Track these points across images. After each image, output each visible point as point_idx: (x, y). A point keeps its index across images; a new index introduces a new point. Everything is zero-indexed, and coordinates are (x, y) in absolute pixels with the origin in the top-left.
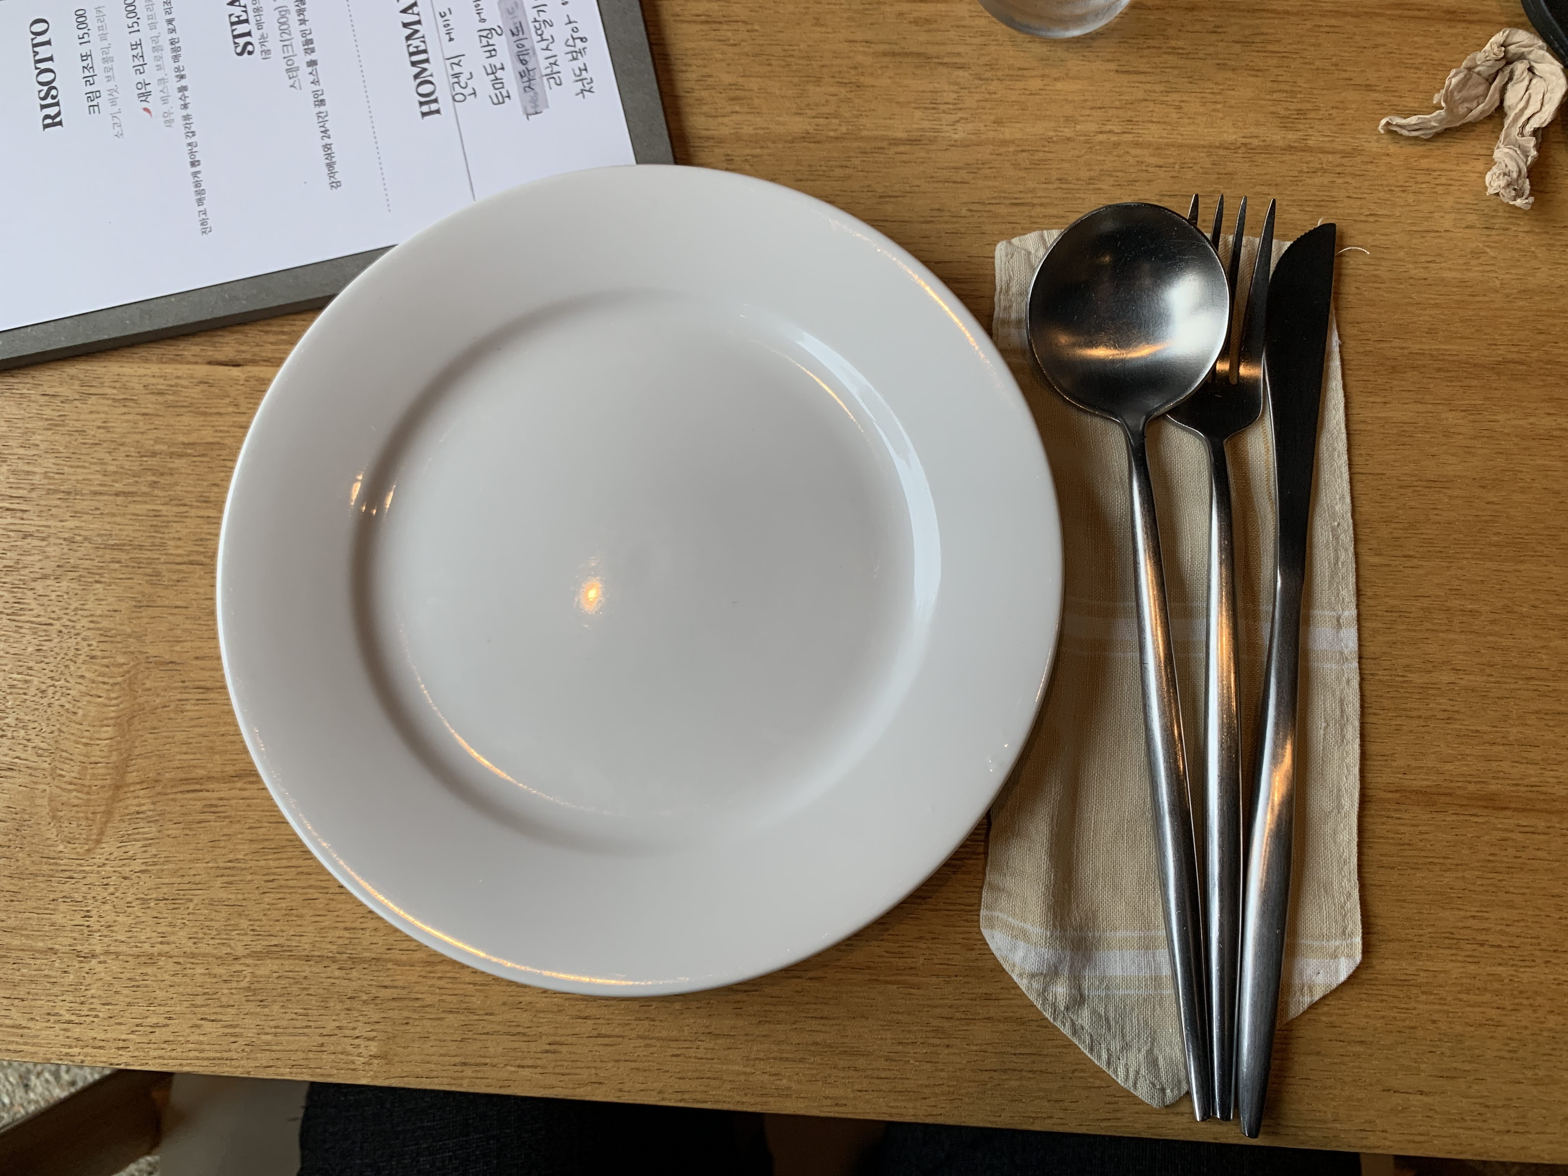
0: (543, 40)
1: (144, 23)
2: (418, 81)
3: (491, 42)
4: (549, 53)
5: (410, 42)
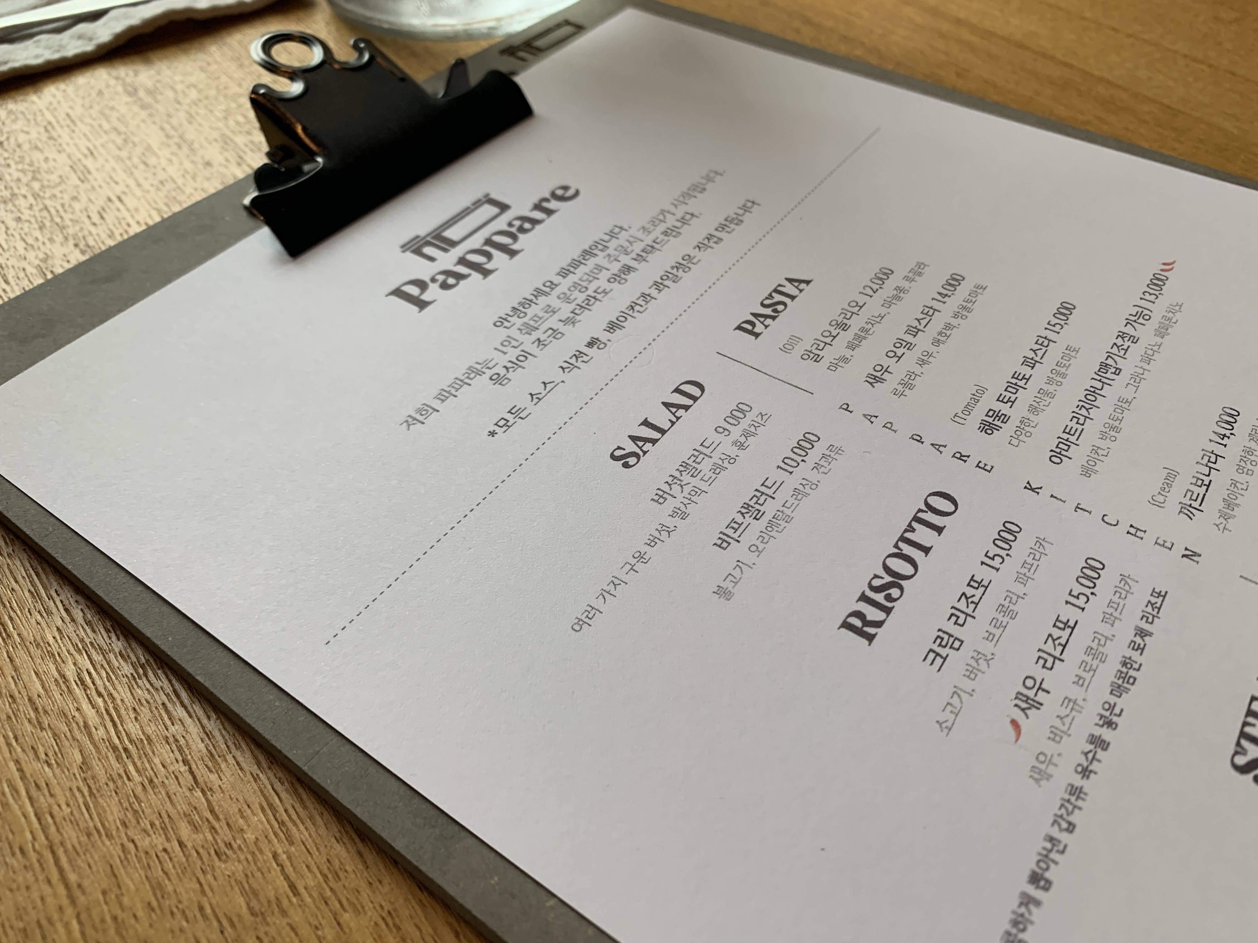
1: (1098, 605)
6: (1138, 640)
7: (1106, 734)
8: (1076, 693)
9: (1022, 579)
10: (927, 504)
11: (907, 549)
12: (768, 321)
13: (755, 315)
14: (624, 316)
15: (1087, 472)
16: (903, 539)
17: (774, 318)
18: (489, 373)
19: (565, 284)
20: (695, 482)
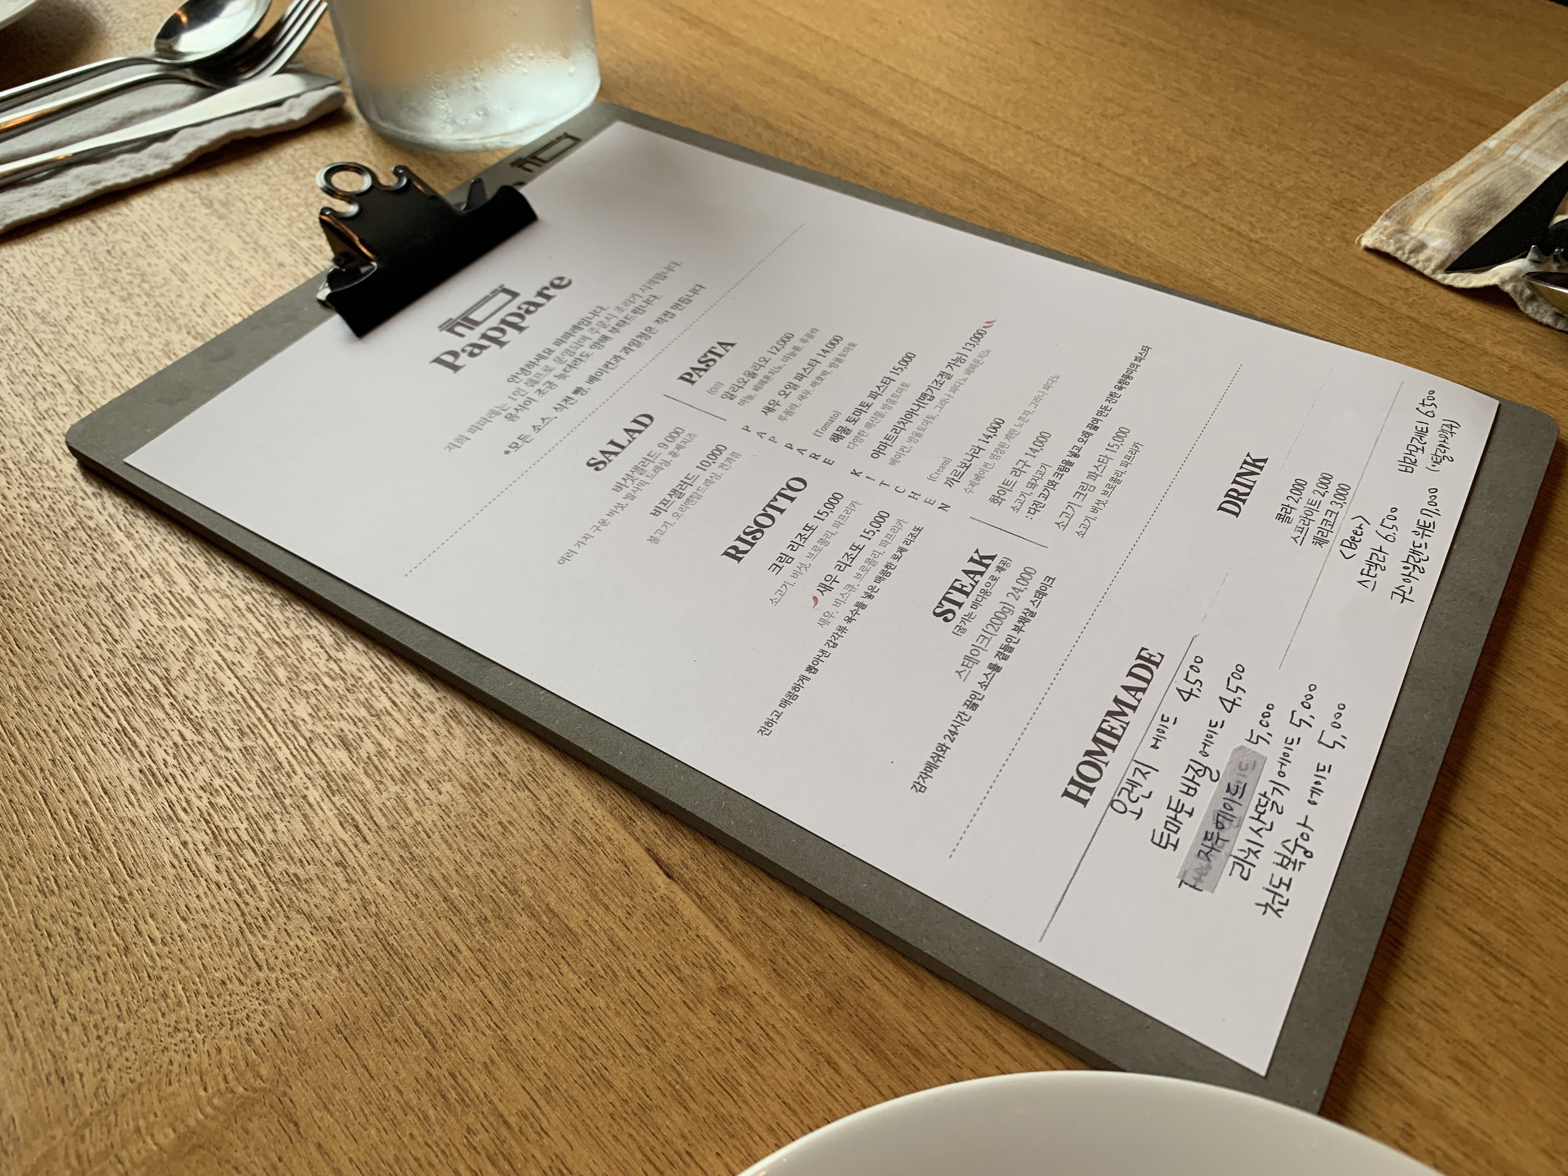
0: (1258, 819)
1: (880, 536)
2: (1087, 758)
3: (1197, 779)
4: (1254, 837)
5: (1108, 718)
6: (898, 554)
7: (866, 601)
8: (854, 582)
9: (837, 525)
10: (788, 485)
11: (770, 511)
12: (702, 373)
13: (693, 369)
14: (601, 372)
15: (893, 462)
16: (769, 506)
17: (705, 370)
18: (504, 413)
19: (559, 351)
20: (643, 478)
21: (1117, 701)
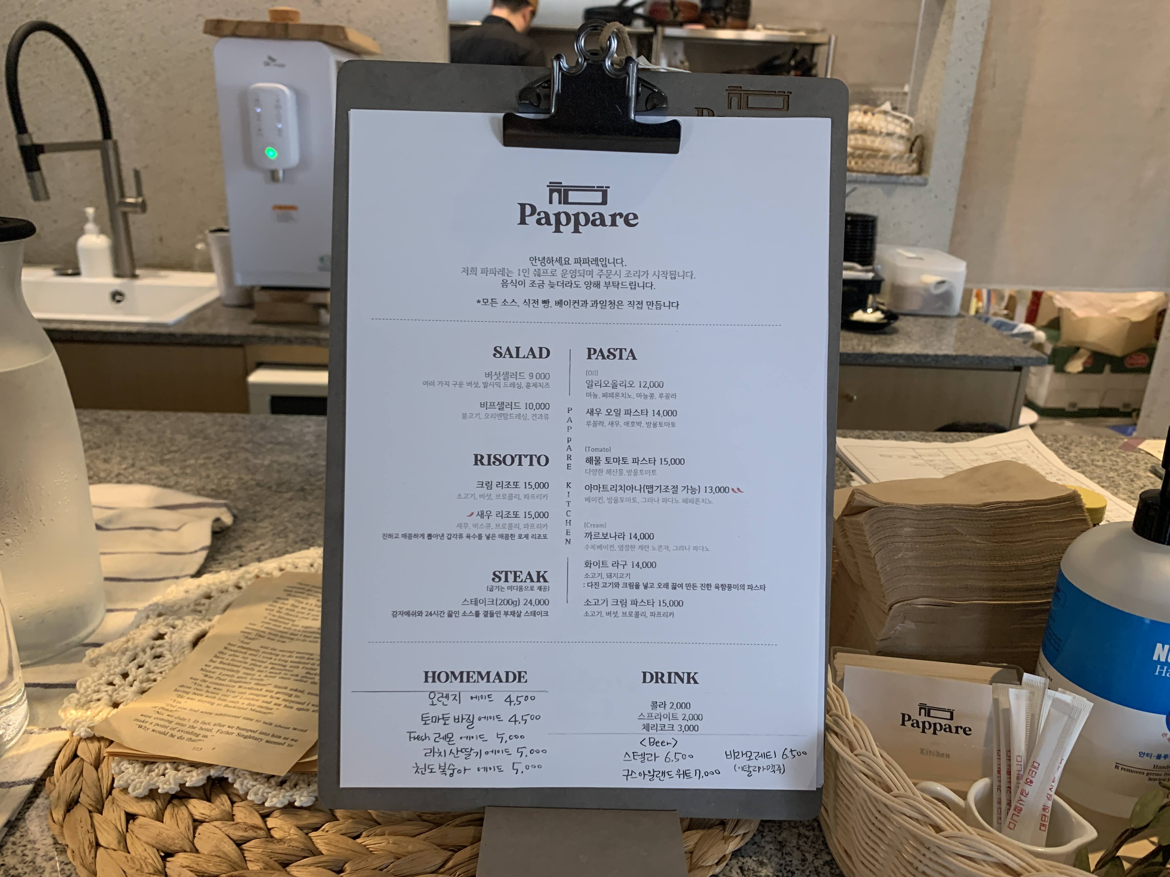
21: (488, 673)
